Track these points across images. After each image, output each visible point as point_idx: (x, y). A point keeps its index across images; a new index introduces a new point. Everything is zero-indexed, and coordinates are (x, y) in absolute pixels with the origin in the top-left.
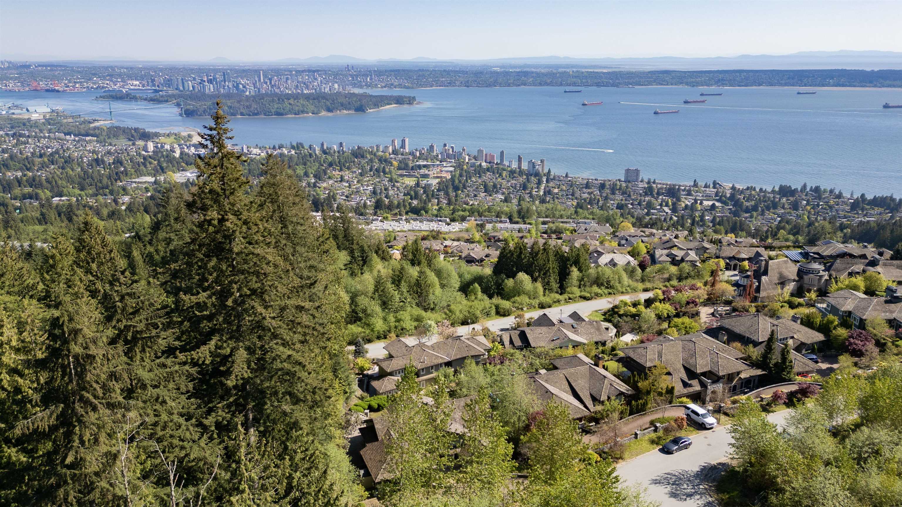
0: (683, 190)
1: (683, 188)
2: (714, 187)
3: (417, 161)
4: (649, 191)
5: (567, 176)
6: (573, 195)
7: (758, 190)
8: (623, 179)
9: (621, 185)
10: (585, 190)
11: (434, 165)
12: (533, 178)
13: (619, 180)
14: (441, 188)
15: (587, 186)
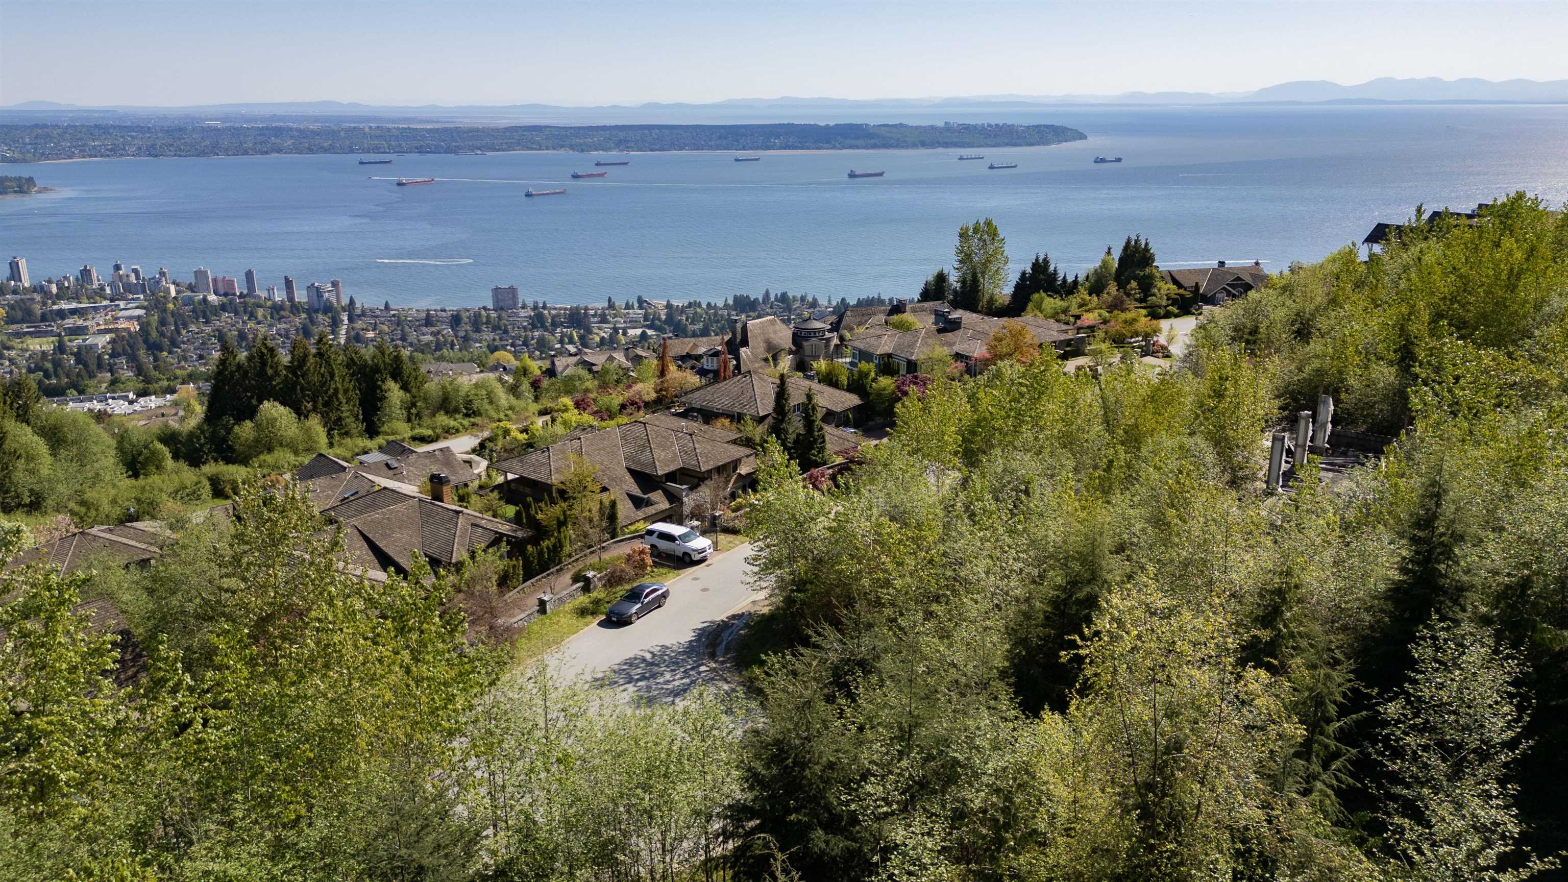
0: (594, 316)
1: (592, 312)
2: (640, 307)
3: (54, 303)
4: (538, 320)
5: (387, 307)
6: (403, 339)
7: (704, 306)
8: (490, 306)
9: (488, 317)
10: (424, 329)
11: (95, 309)
12: (321, 317)
13: (485, 308)
14: (120, 350)
15: (429, 321)
